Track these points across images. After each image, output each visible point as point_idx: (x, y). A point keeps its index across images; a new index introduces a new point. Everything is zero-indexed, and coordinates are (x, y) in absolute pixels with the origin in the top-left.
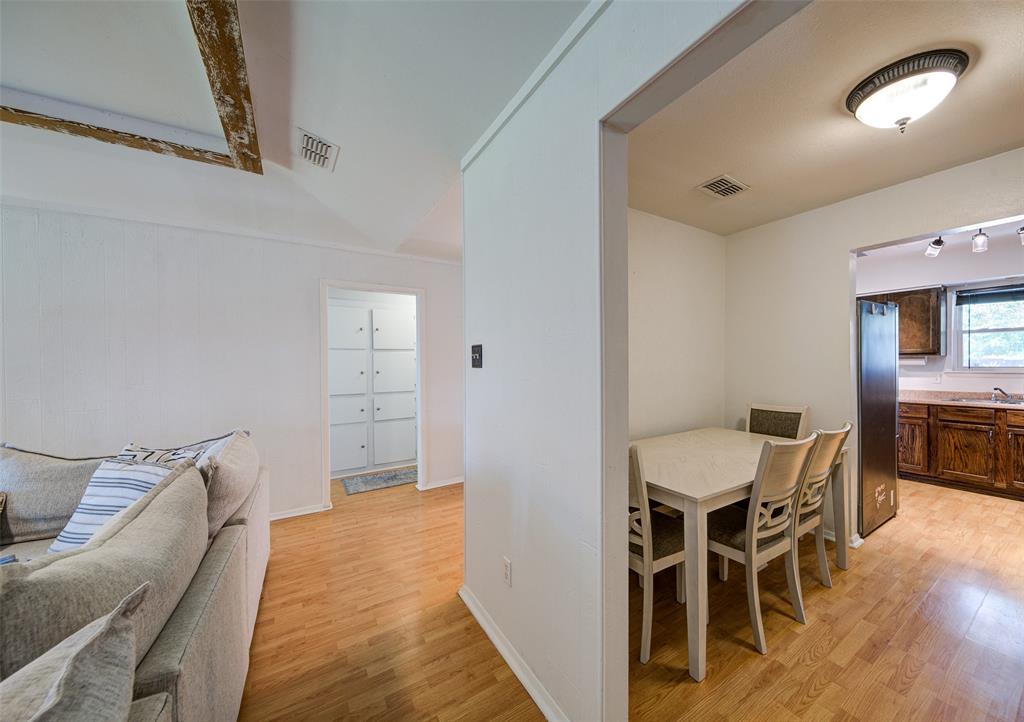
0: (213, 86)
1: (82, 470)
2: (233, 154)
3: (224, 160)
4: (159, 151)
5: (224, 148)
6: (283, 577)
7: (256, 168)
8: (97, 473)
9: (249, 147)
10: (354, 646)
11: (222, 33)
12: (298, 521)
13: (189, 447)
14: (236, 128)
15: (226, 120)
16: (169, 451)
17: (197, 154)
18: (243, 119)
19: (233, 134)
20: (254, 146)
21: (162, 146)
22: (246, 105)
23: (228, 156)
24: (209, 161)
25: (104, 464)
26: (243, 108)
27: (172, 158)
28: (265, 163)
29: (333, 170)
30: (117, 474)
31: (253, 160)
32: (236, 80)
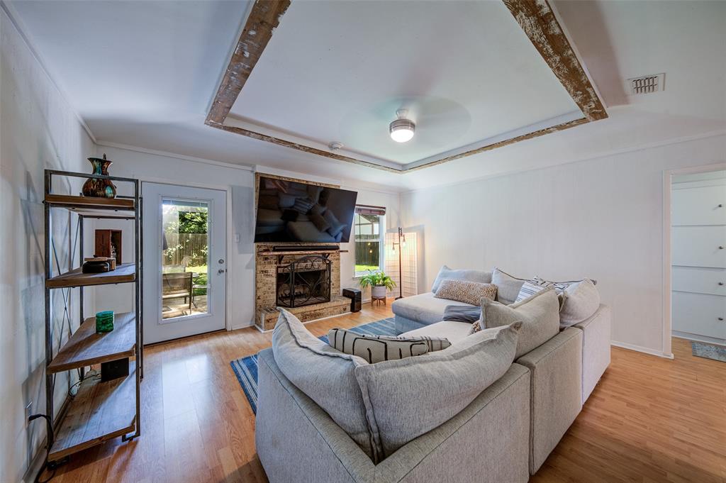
0: (569, 92)
1: (519, 283)
2: (587, 116)
3: (584, 120)
4: (551, 132)
5: (581, 115)
6: (617, 382)
7: (603, 115)
8: (523, 286)
9: (596, 108)
10: (661, 453)
11: (569, 69)
12: (639, 355)
13: (562, 283)
14: (585, 103)
15: (580, 103)
16: (552, 283)
17: (568, 125)
18: (589, 97)
19: (585, 107)
20: (599, 105)
21: (551, 130)
22: (589, 89)
23: (585, 118)
24: (575, 125)
25: (526, 283)
26: (588, 92)
27: (557, 133)
28: (607, 110)
29: (664, 90)
30: (529, 288)
31: (600, 113)
32: (580, 83)
